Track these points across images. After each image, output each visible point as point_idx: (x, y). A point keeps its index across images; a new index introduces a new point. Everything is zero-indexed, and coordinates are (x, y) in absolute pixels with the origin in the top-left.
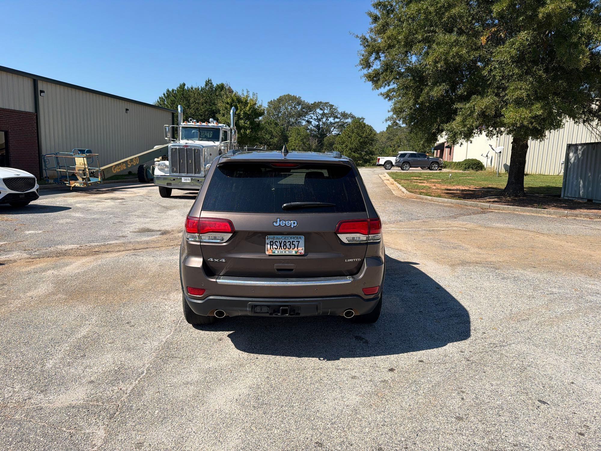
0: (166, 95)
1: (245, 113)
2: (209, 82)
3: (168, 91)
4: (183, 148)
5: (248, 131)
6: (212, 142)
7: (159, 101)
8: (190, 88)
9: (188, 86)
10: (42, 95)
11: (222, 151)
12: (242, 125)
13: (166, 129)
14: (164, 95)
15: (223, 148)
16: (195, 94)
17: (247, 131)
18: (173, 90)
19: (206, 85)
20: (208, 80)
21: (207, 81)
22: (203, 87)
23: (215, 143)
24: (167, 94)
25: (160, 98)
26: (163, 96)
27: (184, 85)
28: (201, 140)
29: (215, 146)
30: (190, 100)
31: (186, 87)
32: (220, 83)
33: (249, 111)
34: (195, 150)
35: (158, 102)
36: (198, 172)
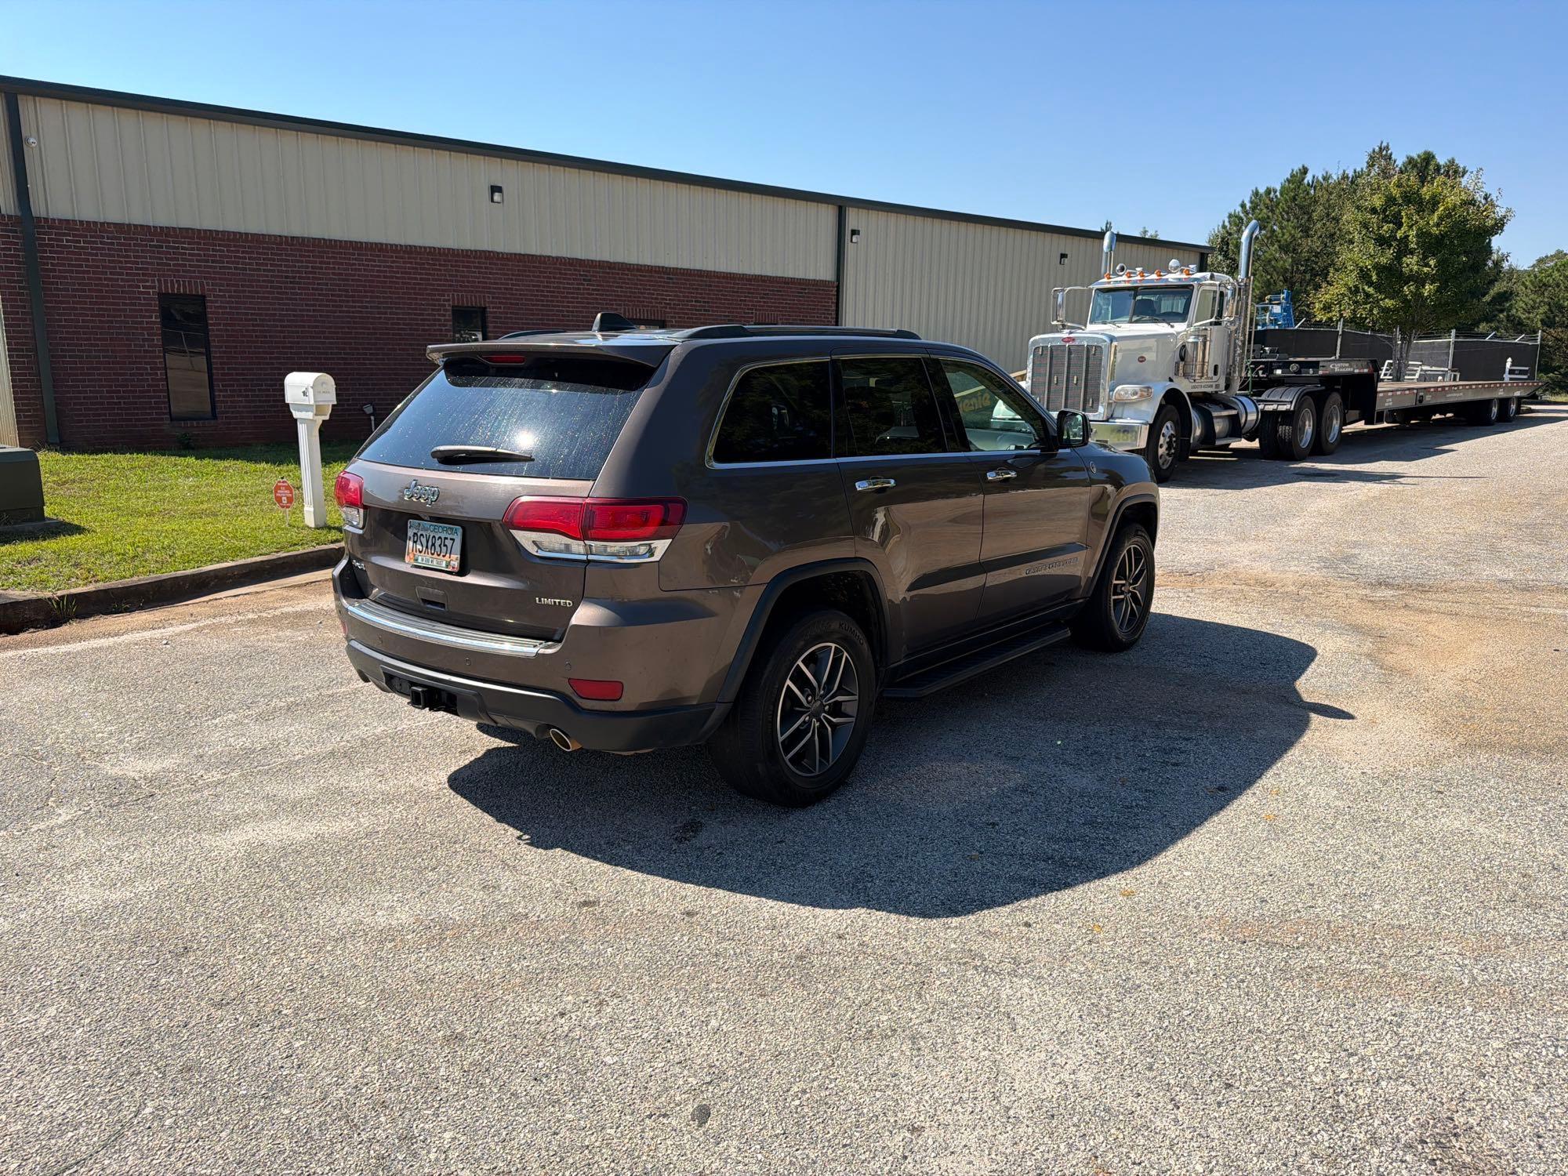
0: (1248, 205)
1: (1421, 234)
2: (1381, 156)
3: (1256, 193)
4: (1063, 343)
5: (1428, 289)
6: (1165, 325)
7: (1227, 224)
8: (1320, 179)
9: (1315, 173)
10: (854, 240)
11: (1189, 348)
12: (1411, 270)
13: (1056, 298)
14: (1243, 206)
15: (1191, 340)
16: (1331, 193)
17: (1424, 286)
18: (1268, 191)
19: (1371, 165)
20: (1380, 148)
21: (1377, 149)
22: (1359, 169)
23: (1172, 327)
24: (1251, 202)
25: (1230, 216)
26: (1239, 209)
27: (1305, 171)
28: (1136, 322)
29: (1172, 334)
30: (1314, 214)
31: (1309, 178)
32: (1423, 151)
33: (1438, 225)
34: (1089, 348)
35: (1224, 227)
36: (1092, 407)
